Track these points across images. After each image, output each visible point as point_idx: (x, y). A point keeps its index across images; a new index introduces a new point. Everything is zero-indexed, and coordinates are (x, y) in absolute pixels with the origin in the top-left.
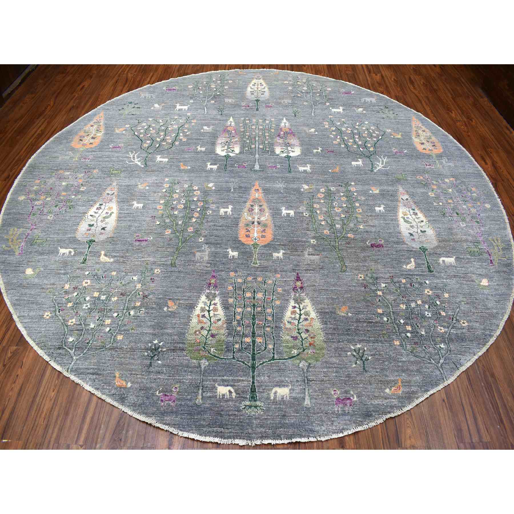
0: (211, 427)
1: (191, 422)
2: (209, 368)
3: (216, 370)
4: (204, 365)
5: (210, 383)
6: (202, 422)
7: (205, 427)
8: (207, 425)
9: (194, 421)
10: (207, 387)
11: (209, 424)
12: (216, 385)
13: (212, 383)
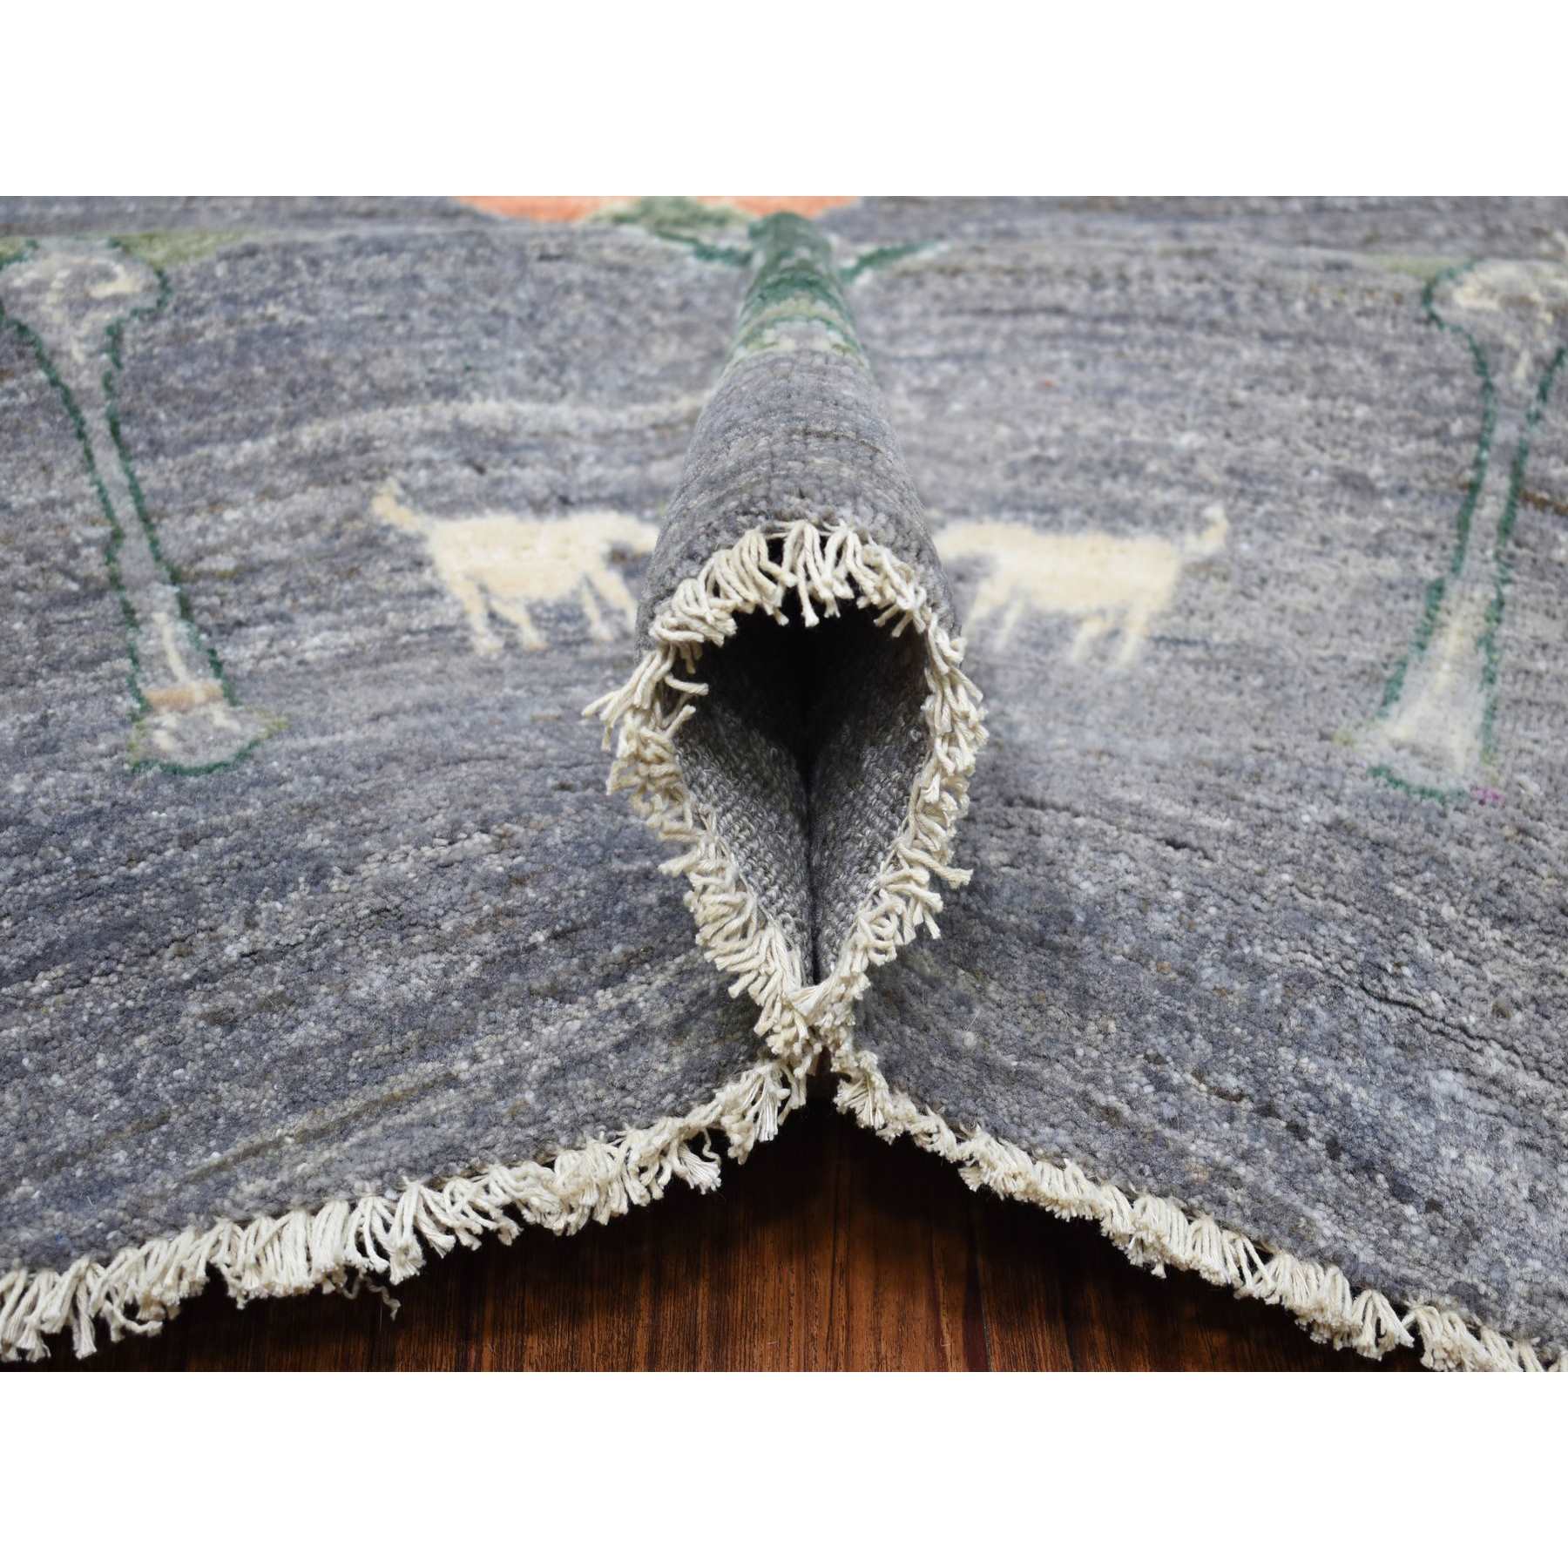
0: (562, 994)
1: (172, 1049)
2: (179, 338)
3: (295, 332)
4: (81, 305)
5: (270, 512)
6: (373, 982)
7: (458, 1034)
8: (482, 990)
9: (225, 1020)
10: (247, 572)
11: (516, 958)
12: (387, 508)
13: (310, 500)
